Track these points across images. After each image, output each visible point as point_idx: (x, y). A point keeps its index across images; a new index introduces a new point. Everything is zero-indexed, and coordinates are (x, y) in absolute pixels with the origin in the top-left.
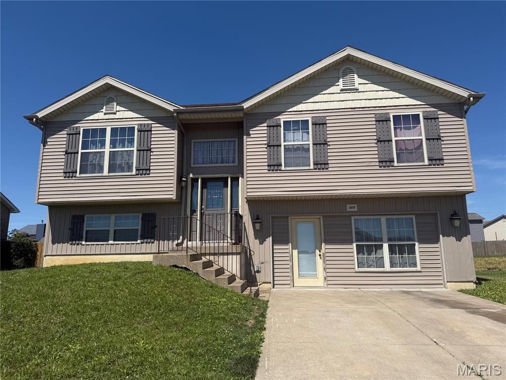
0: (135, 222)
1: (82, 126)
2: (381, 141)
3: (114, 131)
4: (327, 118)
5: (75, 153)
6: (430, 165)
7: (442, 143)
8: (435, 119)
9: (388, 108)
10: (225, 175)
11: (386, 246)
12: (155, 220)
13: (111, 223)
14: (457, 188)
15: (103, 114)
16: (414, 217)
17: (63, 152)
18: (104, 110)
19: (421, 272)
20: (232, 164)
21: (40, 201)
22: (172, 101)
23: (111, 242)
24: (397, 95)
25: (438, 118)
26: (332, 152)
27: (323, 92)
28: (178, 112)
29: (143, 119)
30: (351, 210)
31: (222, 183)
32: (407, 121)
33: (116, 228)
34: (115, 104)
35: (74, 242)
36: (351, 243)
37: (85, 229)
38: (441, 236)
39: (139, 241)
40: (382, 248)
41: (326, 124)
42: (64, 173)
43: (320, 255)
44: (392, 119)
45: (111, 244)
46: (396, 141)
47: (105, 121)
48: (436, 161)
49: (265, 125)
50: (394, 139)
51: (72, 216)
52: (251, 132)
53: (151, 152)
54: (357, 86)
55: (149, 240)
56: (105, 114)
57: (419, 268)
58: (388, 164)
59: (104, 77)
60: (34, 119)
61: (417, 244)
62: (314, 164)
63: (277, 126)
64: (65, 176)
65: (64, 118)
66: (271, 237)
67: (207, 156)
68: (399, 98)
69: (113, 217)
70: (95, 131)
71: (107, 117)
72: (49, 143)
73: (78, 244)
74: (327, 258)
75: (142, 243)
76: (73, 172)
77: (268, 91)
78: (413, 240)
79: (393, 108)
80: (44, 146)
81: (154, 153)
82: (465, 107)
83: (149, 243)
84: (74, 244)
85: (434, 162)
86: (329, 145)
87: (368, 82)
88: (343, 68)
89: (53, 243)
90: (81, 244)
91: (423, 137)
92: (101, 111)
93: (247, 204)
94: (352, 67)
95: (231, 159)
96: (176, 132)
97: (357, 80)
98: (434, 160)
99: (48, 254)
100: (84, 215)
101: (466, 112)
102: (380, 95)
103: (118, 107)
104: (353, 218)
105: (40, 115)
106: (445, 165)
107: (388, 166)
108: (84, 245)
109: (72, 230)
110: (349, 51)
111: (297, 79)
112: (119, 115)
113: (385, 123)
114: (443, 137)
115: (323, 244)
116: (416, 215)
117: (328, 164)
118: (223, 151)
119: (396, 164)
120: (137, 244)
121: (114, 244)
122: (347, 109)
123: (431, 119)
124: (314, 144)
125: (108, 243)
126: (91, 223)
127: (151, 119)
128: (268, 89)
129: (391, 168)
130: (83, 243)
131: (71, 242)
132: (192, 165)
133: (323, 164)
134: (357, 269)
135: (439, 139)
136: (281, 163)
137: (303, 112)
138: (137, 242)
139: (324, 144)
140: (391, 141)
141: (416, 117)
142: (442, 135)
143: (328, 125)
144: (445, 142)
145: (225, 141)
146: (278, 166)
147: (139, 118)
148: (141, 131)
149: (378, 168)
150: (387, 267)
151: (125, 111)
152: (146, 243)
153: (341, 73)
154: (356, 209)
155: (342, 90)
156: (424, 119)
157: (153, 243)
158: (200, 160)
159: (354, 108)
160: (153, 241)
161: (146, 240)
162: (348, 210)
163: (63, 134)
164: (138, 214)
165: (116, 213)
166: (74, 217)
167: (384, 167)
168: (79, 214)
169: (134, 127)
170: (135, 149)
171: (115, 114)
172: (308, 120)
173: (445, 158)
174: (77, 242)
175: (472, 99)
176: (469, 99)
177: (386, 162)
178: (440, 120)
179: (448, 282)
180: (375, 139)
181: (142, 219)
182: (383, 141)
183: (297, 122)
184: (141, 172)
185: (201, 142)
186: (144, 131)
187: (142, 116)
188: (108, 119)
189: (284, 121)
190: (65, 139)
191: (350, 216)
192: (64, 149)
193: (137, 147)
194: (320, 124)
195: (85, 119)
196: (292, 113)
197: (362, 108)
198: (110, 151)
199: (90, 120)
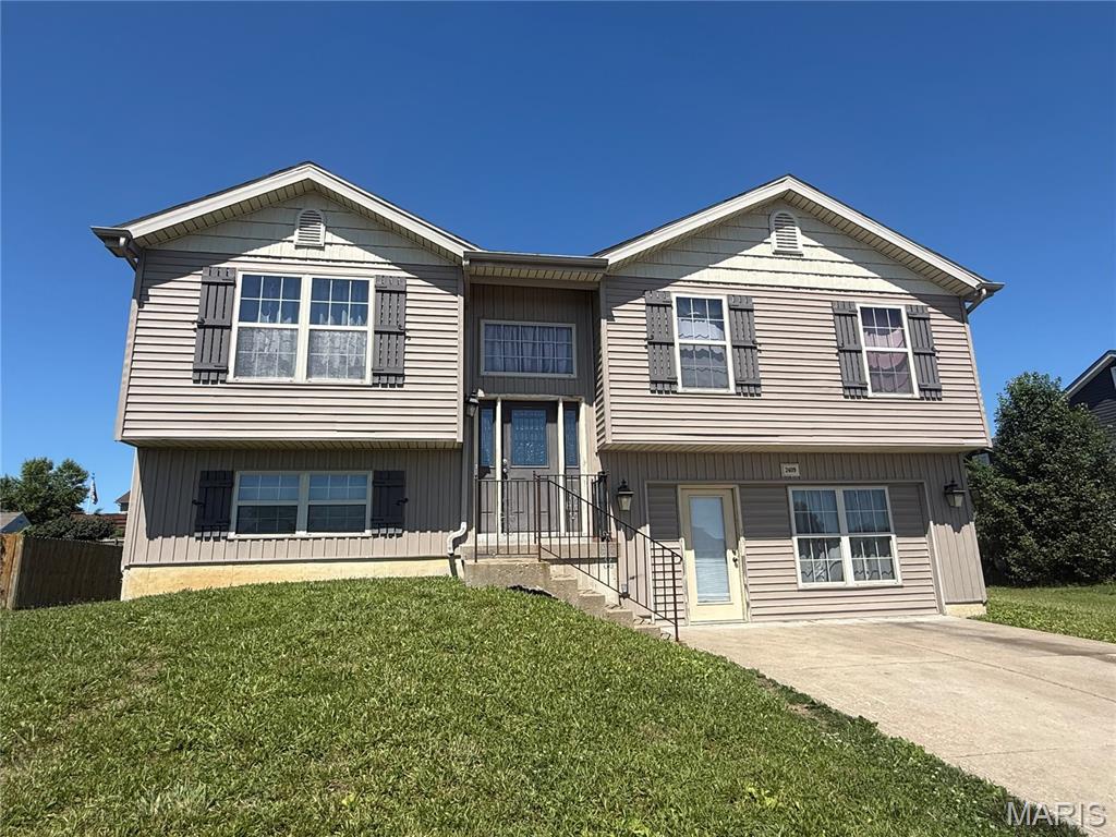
0: (358, 491)
1: (241, 267)
2: (844, 351)
3: (319, 286)
4: (754, 300)
5: (222, 327)
6: (921, 399)
7: (938, 361)
8: (925, 319)
9: (852, 293)
10: (553, 398)
11: (845, 541)
12: (403, 486)
13: (301, 491)
14: (964, 441)
15: (293, 245)
16: (886, 489)
17: (193, 322)
18: (295, 237)
19: (902, 587)
20: (567, 376)
21: (127, 434)
23: (303, 534)
24: (863, 272)
25: (929, 319)
26: (765, 363)
27: (745, 252)
28: (473, 259)
29: (387, 266)
30: (789, 474)
31: (543, 414)
32: (882, 319)
33: (312, 503)
34: (323, 228)
35: (207, 534)
36: (790, 537)
37: (236, 503)
38: (931, 523)
39: (368, 533)
40: (839, 545)
41: (752, 311)
42: (195, 371)
43: (735, 560)
44: (859, 314)
45: (302, 539)
46: (868, 352)
47: (296, 261)
48: (931, 392)
49: (642, 301)
50: (864, 349)
51: (202, 472)
52: (615, 314)
53: (406, 337)
54: (801, 249)
55: (391, 531)
56: (297, 247)
57: (900, 583)
58: (858, 392)
59: (302, 164)
60: (122, 240)
61: (893, 536)
62: (737, 385)
63: (665, 306)
64: (197, 377)
65: (194, 246)
66: (648, 526)
67: (513, 354)
68: (867, 278)
69: (305, 477)
70: (272, 282)
71: (302, 253)
72: (152, 300)
73: (217, 539)
74: (749, 566)
75: (375, 536)
76: (218, 371)
77: (652, 236)
78: (888, 530)
79: (859, 294)
80: (141, 305)
81: (413, 341)
82: (968, 305)
83: (391, 536)
84: (208, 539)
85: (927, 394)
86: (760, 351)
87: (816, 244)
88: (777, 214)
89: (151, 536)
90: (225, 538)
91: (909, 350)
92: (288, 239)
93: (598, 458)
94: (791, 215)
95: (563, 365)
96: (460, 299)
97: (801, 239)
98: (927, 390)
99: (135, 563)
100: (233, 472)
101: (968, 311)
103: (329, 235)
104: (790, 490)
105: (138, 230)
106: (943, 401)
107: (859, 397)
108: (233, 540)
109: (201, 504)
110: (790, 184)
111: (704, 222)
112: (329, 253)
113: (848, 318)
114: (938, 351)
115: (742, 539)
116: (891, 486)
117: (759, 386)
118: (546, 346)
119: (870, 393)
120: (363, 538)
121: (308, 539)
122: (786, 287)
123: (918, 319)
124: (734, 347)
125: (294, 536)
126: (251, 490)
127: (404, 267)
128: (651, 233)
129: (862, 400)
130: (232, 535)
131: (198, 535)
132: (483, 373)
133: (752, 385)
134: (802, 585)
135: (933, 354)
136: (676, 378)
137: (711, 285)
138: (364, 535)
139: (751, 347)
140: (861, 352)
141: (896, 313)
142: (936, 348)
143: (756, 314)
144: (942, 361)
145: (549, 328)
146: (670, 383)
147: (378, 263)
148: (383, 292)
149: (842, 398)
150: (850, 581)
151: (344, 245)
152: (385, 535)
153: (773, 223)
154: (797, 474)
155: (776, 253)
156: (909, 318)
157: (399, 536)
158: (499, 363)
159: (799, 288)
160: (400, 531)
161: (383, 531)
162: (785, 474)
163: (194, 281)
164: (365, 472)
165: (313, 469)
166: (206, 475)
167: (852, 397)
168: (218, 469)
169: (368, 282)
170: (370, 327)
171: (322, 248)
172: (721, 301)
173: (944, 387)
174: (216, 534)
175: (984, 291)
176: (980, 291)
178: (932, 322)
179: (947, 604)
180: (835, 347)
181: (373, 482)
182: (847, 351)
183: (699, 302)
184: (384, 380)
185: (500, 325)
186: (390, 292)
187: (384, 261)
188: (306, 259)
189: (677, 298)
190: (198, 294)
191: (786, 486)
192: (195, 318)
193: (375, 326)
194: (742, 309)
195: (249, 253)
196: (692, 284)
197: (811, 289)
198: (311, 330)
199: (261, 256)
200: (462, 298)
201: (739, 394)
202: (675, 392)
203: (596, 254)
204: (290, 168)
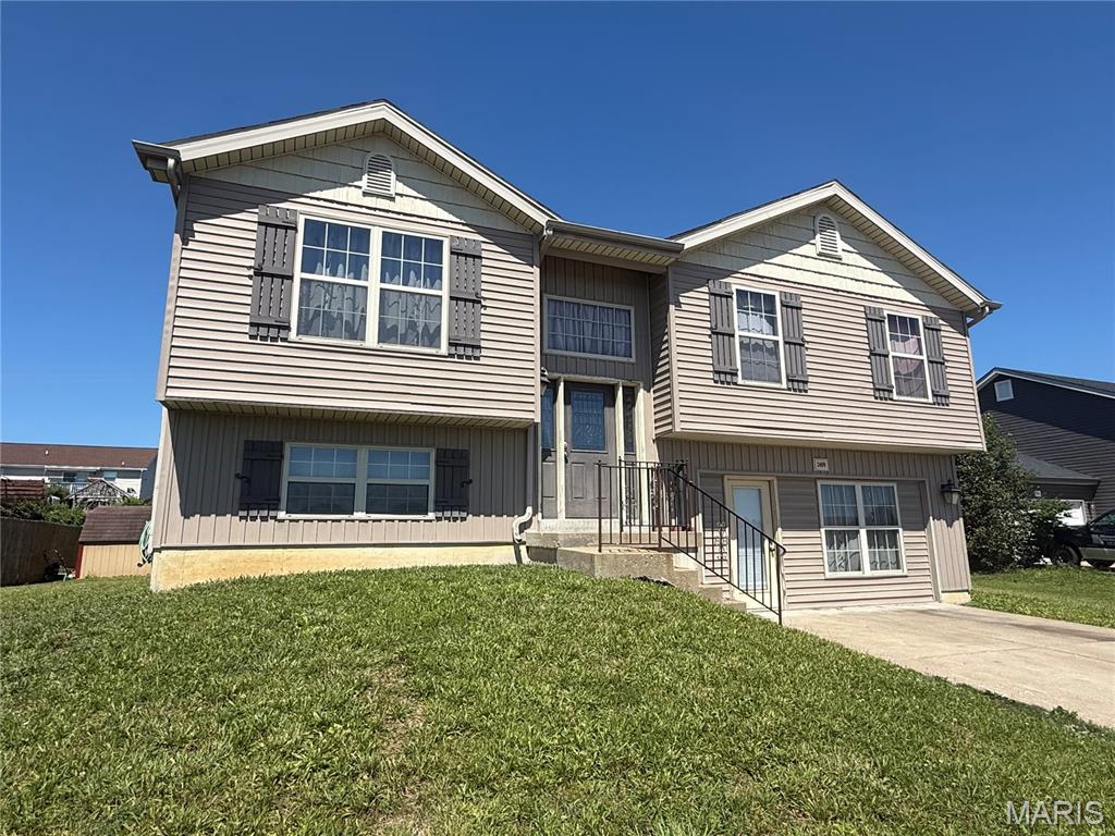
0: (419, 470)
1: (303, 210)
2: (875, 355)
3: (390, 240)
4: (802, 299)
5: (282, 277)
6: (934, 403)
8: (936, 330)
9: (880, 300)
10: (612, 381)
11: (863, 533)
12: (467, 466)
13: (362, 467)
15: (360, 191)
16: (895, 485)
17: (249, 268)
18: (364, 182)
19: (907, 576)
21: (171, 393)
23: (362, 515)
24: (889, 280)
25: (940, 330)
26: (811, 361)
27: (794, 251)
29: (460, 227)
30: (820, 469)
31: (602, 397)
32: (904, 326)
33: (371, 481)
34: (393, 175)
35: (252, 513)
36: (819, 527)
37: (286, 479)
38: (931, 518)
39: (431, 515)
40: (858, 537)
41: (801, 309)
42: (252, 324)
43: (772, 550)
44: (886, 320)
45: (361, 521)
46: (893, 357)
47: (364, 210)
48: (941, 398)
49: (705, 289)
50: (891, 354)
51: (246, 442)
52: (682, 300)
53: (482, 306)
54: (840, 253)
55: (456, 514)
56: (366, 194)
58: (885, 394)
59: (376, 101)
60: (171, 162)
61: (901, 530)
62: (788, 380)
63: (726, 297)
64: (253, 333)
65: (248, 178)
66: (701, 514)
67: (574, 333)
68: (892, 287)
69: (363, 453)
70: (338, 231)
71: (370, 202)
72: (198, 237)
73: (264, 519)
75: (438, 519)
76: (279, 327)
77: (720, 225)
78: (894, 523)
79: (887, 301)
80: (185, 241)
81: (488, 311)
82: (969, 320)
83: (455, 519)
84: (254, 519)
85: (938, 400)
86: (807, 349)
87: (852, 250)
88: (820, 217)
89: (186, 514)
90: (275, 518)
91: (924, 357)
92: (356, 183)
93: (655, 446)
94: (833, 220)
95: (621, 348)
96: (536, 270)
97: (841, 245)
98: (938, 396)
99: (167, 545)
100: (282, 444)
101: (970, 325)
102: (859, 274)
103: (400, 185)
104: (819, 483)
105: (190, 152)
106: (951, 407)
107: (886, 399)
108: (283, 521)
109: (246, 479)
110: (834, 189)
112: (401, 205)
113: (877, 324)
115: (780, 529)
116: (899, 482)
117: (807, 382)
118: (606, 327)
119: (894, 396)
120: (425, 521)
121: (366, 521)
122: (828, 288)
123: (932, 329)
124: (785, 343)
125: (352, 517)
126: (302, 465)
127: (480, 230)
128: (718, 222)
129: (889, 402)
130: (282, 515)
131: (242, 513)
133: (800, 381)
134: (829, 575)
135: (943, 363)
136: (737, 370)
137: (765, 280)
138: (427, 518)
139: (800, 345)
140: (888, 356)
141: (914, 322)
142: (946, 358)
143: (803, 312)
144: (948, 370)
145: (610, 308)
146: (732, 374)
147: (452, 222)
148: (458, 254)
149: (873, 399)
150: (867, 571)
151: (416, 198)
152: (448, 519)
153: (818, 225)
154: (826, 468)
155: (820, 254)
156: (925, 328)
157: (463, 519)
158: (561, 341)
159: (838, 290)
160: (464, 515)
161: (448, 514)
162: (816, 468)
163: (248, 220)
164: (426, 450)
165: (371, 443)
166: (251, 446)
167: (881, 399)
168: (265, 439)
169: (442, 242)
170: (445, 293)
171: (392, 199)
172: (774, 296)
173: (950, 394)
174: (265, 513)
175: (987, 309)
176: (983, 309)
178: (942, 333)
179: (943, 592)
180: (867, 350)
181: (437, 462)
182: (877, 355)
183: (757, 296)
184: (461, 350)
185: (562, 303)
186: (466, 255)
187: (458, 220)
188: (375, 209)
189: (737, 290)
190: (254, 236)
191: (815, 480)
192: (251, 263)
193: (451, 291)
194: (792, 307)
195: (311, 194)
196: (749, 277)
197: (849, 292)
198: (381, 289)
199: (325, 200)
200: (538, 270)
201: (789, 389)
202: (735, 384)
203: (671, 238)
204: (364, 104)
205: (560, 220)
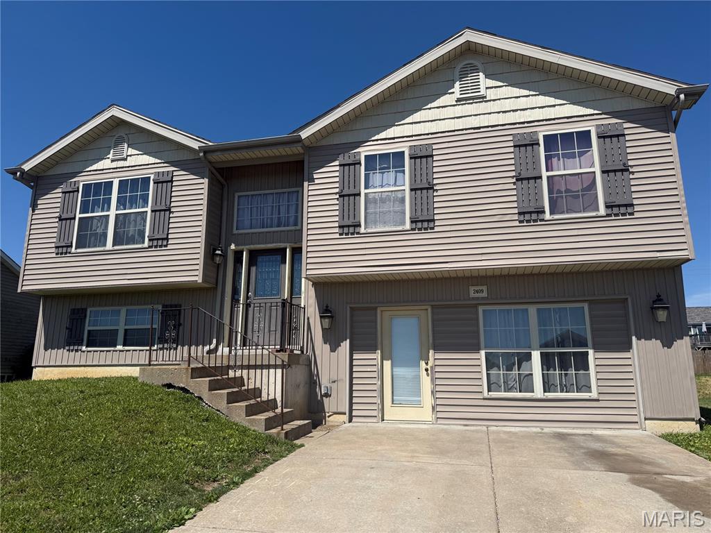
1: (82, 180)
2: (522, 179)
3: (123, 184)
4: (434, 147)
5: (71, 219)
6: (608, 215)
7: (631, 176)
8: (618, 136)
9: (536, 124)
10: (282, 245)
11: (536, 356)
12: (179, 315)
13: (120, 321)
14: (658, 254)
15: (109, 161)
16: (586, 306)
17: (56, 217)
18: (110, 156)
19: (598, 400)
20: (293, 228)
21: (24, 288)
22: (197, 135)
23: (119, 347)
24: (551, 101)
25: (624, 135)
26: (441, 202)
27: (429, 106)
28: (206, 151)
29: (162, 165)
30: (477, 295)
31: (279, 257)
32: (569, 143)
33: (127, 327)
34: (126, 145)
35: (72, 348)
36: (476, 349)
37: (87, 328)
38: (634, 338)
39: (156, 347)
40: (531, 359)
41: (432, 156)
42: (56, 247)
43: (427, 370)
44: (542, 142)
45: (120, 351)
46: (548, 177)
47: (111, 171)
48: (620, 207)
49: (337, 163)
50: (545, 174)
51: (72, 309)
52: (315, 176)
53: (171, 212)
54: (483, 92)
55: (170, 345)
56: (113, 161)
57: (594, 395)
58: (534, 216)
59: (109, 107)
60: (19, 174)
61: (591, 352)
62: (412, 222)
63: (354, 164)
64: (57, 251)
66: (348, 340)
67: (257, 216)
68: (554, 106)
69: (123, 311)
70: (98, 187)
71: (115, 165)
72: (39, 207)
73: (77, 351)
74: (438, 375)
75: (160, 349)
76: (67, 247)
77: (340, 109)
78: (586, 345)
79: (545, 123)
80: (33, 211)
81: (175, 215)
82: (674, 113)
83: (171, 349)
84: (72, 351)
85: (616, 210)
86: (437, 190)
87: (502, 84)
88: (461, 65)
89: (46, 349)
90: (80, 350)
91: (597, 169)
92: (107, 156)
94: (476, 63)
95: (292, 220)
96: (206, 181)
97: (483, 81)
98: (616, 206)
99: (39, 364)
100: (86, 310)
102: (523, 103)
103: (130, 150)
104: (481, 309)
105: (27, 167)
106: (637, 215)
107: (535, 221)
108: (84, 352)
109: (70, 329)
110: (469, 36)
111: (385, 87)
112: (131, 161)
113: (529, 148)
114: (632, 166)
115: (431, 352)
116: (590, 302)
117: (433, 220)
118: (281, 207)
119: (547, 216)
120: (154, 351)
121: (123, 351)
122: (466, 129)
123: (611, 137)
124: (411, 190)
125: (116, 349)
126: (95, 320)
127: (172, 164)
128: (338, 106)
129: (539, 223)
130: (84, 348)
131: (67, 348)
132: (235, 231)
133: (425, 221)
134: (486, 394)
135: (625, 170)
136: (360, 222)
137: (396, 140)
138: (154, 348)
139: (427, 189)
140: (540, 177)
142: (630, 163)
143: (435, 158)
144: (636, 175)
145: (284, 193)
146: (355, 226)
147: (157, 163)
148: (158, 183)
149: (517, 223)
150: (539, 391)
151: (138, 155)
152: (166, 349)
153: (457, 73)
154: (485, 294)
155: (458, 100)
156: (599, 137)
157: (175, 349)
158: (247, 223)
159: (480, 128)
160: (175, 346)
161: (165, 345)
162: (472, 295)
163: (57, 194)
164: (157, 306)
165: (128, 305)
166: (74, 311)
167: (528, 221)
168: (80, 307)
169: (150, 177)
170: (149, 209)
171: (126, 159)
172: (403, 152)
173: (635, 202)
174: (76, 348)
175: (682, 96)
176: (678, 96)
177: (530, 214)
178: (628, 138)
179: (646, 419)
180: (513, 177)
181: (162, 313)
182: (527, 179)
183: (385, 157)
184: (155, 243)
185: (248, 196)
186: (162, 182)
187: (160, 161)
188: (117, 168)
189: (366, 156)
190: (60, 200)
191: (476, 306)
192: (58, 215)
193: (152, 207)
194: (422, 156)
195: (87, 170)
196: (379, 142)
197: (493, 126)
198: (116, 214)
199: (93, 171)
201: (412, 229)
202: (358, 233)
203: (294, 132)
204: (104, 111)
205: (211, 144)
